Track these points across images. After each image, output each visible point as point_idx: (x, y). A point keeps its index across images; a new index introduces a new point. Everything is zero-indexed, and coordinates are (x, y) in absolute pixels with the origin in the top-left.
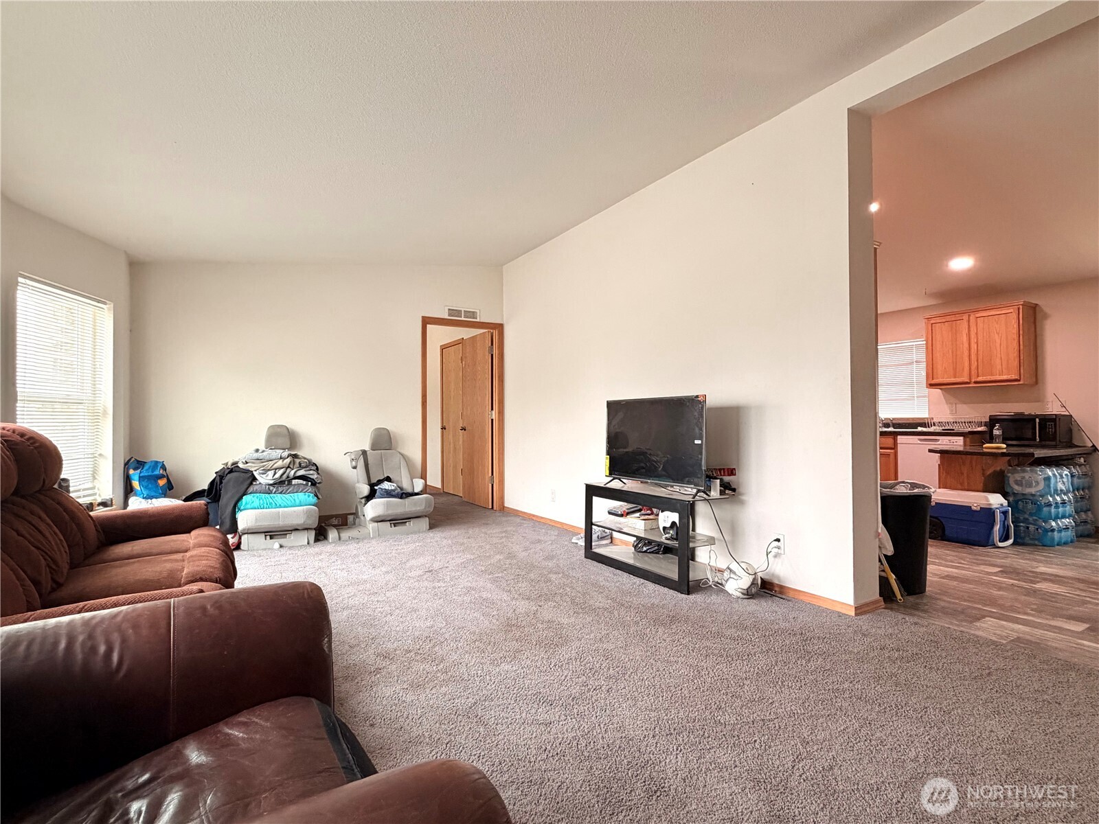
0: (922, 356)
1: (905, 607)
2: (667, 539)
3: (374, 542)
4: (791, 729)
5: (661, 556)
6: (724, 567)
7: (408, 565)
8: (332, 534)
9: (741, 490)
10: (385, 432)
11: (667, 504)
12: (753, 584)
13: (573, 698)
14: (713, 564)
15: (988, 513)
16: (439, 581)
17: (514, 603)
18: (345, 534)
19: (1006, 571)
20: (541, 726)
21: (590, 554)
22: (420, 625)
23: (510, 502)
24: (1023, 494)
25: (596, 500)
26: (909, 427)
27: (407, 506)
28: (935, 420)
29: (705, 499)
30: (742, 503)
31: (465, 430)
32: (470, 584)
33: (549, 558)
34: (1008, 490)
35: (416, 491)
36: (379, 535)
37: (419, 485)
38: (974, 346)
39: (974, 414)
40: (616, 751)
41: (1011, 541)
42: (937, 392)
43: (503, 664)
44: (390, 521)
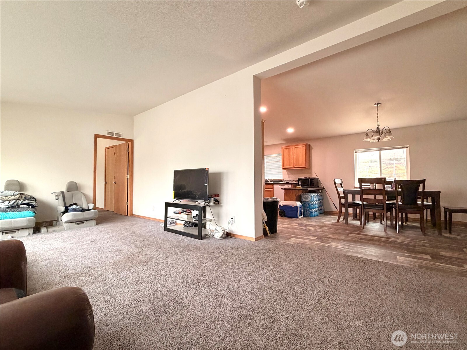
0: (280, 159)
1: (271, 237)
2: (194, 220)
3: (66, 232)
4: (228, 278)
5: (193, 228)
6: (214, 229)
7: (83, 240)
8: (43, 230)
9: (221, 202)
10: (74, 183)
11: (194, 208)
12: (223, 234)
13: (151, 280)
14: (211, 229)
15: (296, 207)
16: (97, 245)
17: (131, 249)
18: (50, 230)
19: (300, 225)
20: (136, 292)
21: (167, 229)
22: (85, 262)
23: (135, 212)
24: (306, 202)
25: (169, 208)
26: (277, 182)
27: (85, 215)
28: (284, 180)
29: (208, 205)
30: (221, 206)
31: (116, 183)
32: (112, 245)
33: (149, 232)
34: (302, 200)
35: (89, 209)
36: (69, 228)
37: (91, 206)
38: (294, 156)
39: (294, 178)
40: (165, 295)
41: (302, 216)
42: (285, 171)
43: (122, 272)
44: (75, 222)
